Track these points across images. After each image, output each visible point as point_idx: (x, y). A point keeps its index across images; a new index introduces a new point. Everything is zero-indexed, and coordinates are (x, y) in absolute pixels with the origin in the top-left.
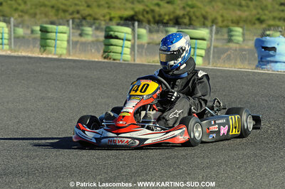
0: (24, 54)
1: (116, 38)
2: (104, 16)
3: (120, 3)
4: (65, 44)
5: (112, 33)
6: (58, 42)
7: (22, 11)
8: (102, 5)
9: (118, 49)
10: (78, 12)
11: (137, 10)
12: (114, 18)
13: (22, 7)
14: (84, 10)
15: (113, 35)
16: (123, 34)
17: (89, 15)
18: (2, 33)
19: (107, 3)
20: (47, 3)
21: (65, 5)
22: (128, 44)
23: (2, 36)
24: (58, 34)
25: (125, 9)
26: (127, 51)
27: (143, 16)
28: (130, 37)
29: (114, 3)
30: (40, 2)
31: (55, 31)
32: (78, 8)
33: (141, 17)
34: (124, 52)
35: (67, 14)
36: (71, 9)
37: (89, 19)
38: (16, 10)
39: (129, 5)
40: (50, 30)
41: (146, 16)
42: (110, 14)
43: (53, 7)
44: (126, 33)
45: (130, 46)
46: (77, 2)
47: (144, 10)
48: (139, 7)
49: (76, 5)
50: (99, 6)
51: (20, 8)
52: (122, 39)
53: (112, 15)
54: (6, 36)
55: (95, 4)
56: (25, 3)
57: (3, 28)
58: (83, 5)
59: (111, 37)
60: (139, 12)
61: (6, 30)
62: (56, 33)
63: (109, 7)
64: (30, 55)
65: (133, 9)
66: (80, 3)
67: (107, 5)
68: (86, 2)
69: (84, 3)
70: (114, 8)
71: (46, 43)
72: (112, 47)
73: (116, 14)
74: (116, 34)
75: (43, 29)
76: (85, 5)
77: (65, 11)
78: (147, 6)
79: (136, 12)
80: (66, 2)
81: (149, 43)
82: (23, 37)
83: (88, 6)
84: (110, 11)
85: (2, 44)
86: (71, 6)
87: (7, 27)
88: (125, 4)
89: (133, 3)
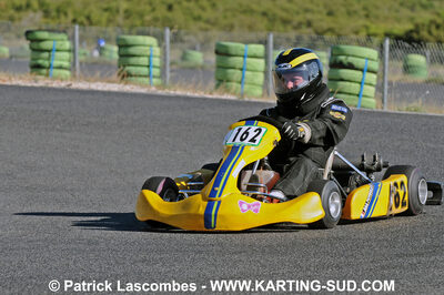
0: (179, 92)
1: (351, 66)
2: (357, 33)
3: (390, 9)
4: (260, 78)
5: (342, 58)
6: (247, 73)
7: (208, 22)
8: (355, 12)
9: (354, 88)
10: (309, 24)
11: (419, 20)
12: (375, 35)
13: (209, 14)
14: (321, 20)
15: (345, 62)
16: (364, 60)
17: (331, 30)
18: (149, 57)
19: (365, 8)
20: (254, 7)
21: (286, 10)
22: (372, 78)
23: (150, 61)
24: (248, 60)
25: (398, 20)
26: (370, 91)
27: (430, 32)
28: (375, 65)
29: (377, 8)
30: (241, 5)
31: (242, 53)
32: (309, 16)
33: (424, 34)
34: (364, 92)
35: (289, 27)
36: (297, 19)
37: (328, 37)
38: (198, 19)
39: (406, 12)
40: (233, 53)
41: (434, 31)
42: (367, 27)
43: (264, 14)
44: (368, 59)
45: (374, 83)
46: (309, 6)
47: (432, 22)
48: (424, 17)
49: (307, 11)
50: (349, 14)
51: (205, 15)
52: (362, 70)
53: (372, 30)
54: (156, 61)
55: (343, 10)
56: (214, 5)
57: (151, 46)
58: (320, 12)
59: (341, 65)
60: (423, 25)
61: (157, 51)
62: (244, 57)
63: (367, 16)
64: (189, 94)
65: (412, 19)
66: (315, 8)
67: (363, 13)
68: (325, 6)
69: (321, 8)
70: (377, 17)
71: (226, 74)
72: (341, 83)
73: (379, 28)
74: (351, 59)
75: (222, 50)
76: (325, 12)
77: (285, 22)
78: (438, 14)
79: (417, 26)
80: (288, 5)
81: (428, 82)
82: (202, 68)
83: (330, 14)
84: (368, 23)
85: (149, 76)
86: (298, 13)
87: (159, 45)
88: (397, 11)
89: (412, 8)
